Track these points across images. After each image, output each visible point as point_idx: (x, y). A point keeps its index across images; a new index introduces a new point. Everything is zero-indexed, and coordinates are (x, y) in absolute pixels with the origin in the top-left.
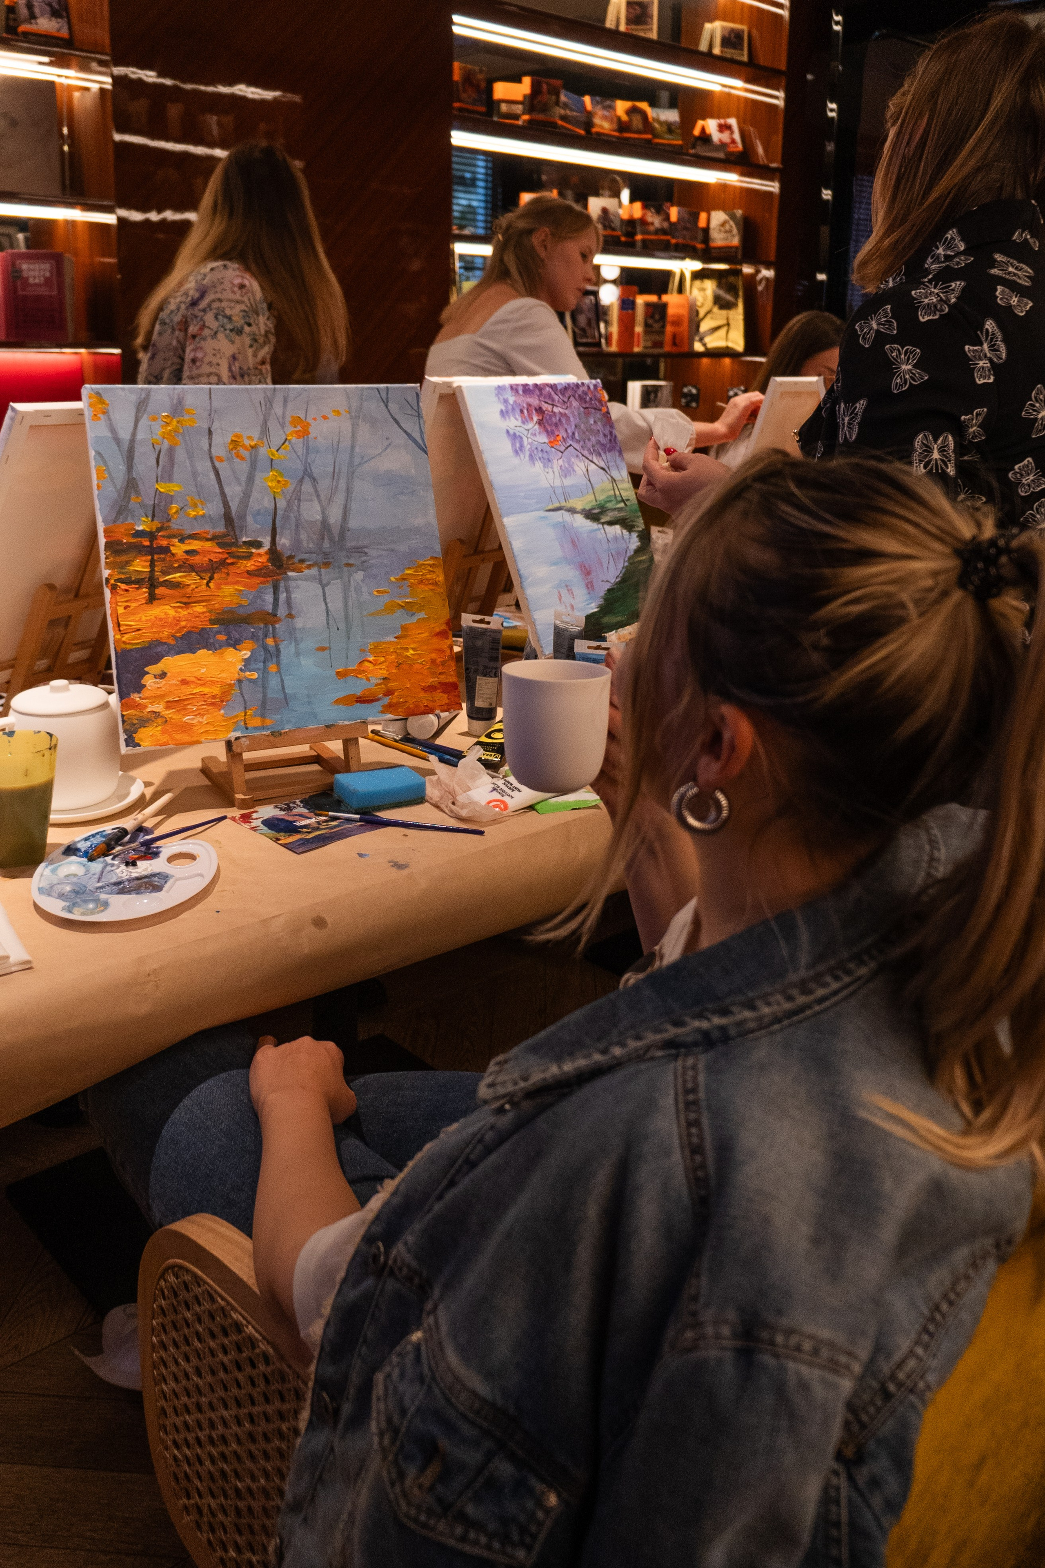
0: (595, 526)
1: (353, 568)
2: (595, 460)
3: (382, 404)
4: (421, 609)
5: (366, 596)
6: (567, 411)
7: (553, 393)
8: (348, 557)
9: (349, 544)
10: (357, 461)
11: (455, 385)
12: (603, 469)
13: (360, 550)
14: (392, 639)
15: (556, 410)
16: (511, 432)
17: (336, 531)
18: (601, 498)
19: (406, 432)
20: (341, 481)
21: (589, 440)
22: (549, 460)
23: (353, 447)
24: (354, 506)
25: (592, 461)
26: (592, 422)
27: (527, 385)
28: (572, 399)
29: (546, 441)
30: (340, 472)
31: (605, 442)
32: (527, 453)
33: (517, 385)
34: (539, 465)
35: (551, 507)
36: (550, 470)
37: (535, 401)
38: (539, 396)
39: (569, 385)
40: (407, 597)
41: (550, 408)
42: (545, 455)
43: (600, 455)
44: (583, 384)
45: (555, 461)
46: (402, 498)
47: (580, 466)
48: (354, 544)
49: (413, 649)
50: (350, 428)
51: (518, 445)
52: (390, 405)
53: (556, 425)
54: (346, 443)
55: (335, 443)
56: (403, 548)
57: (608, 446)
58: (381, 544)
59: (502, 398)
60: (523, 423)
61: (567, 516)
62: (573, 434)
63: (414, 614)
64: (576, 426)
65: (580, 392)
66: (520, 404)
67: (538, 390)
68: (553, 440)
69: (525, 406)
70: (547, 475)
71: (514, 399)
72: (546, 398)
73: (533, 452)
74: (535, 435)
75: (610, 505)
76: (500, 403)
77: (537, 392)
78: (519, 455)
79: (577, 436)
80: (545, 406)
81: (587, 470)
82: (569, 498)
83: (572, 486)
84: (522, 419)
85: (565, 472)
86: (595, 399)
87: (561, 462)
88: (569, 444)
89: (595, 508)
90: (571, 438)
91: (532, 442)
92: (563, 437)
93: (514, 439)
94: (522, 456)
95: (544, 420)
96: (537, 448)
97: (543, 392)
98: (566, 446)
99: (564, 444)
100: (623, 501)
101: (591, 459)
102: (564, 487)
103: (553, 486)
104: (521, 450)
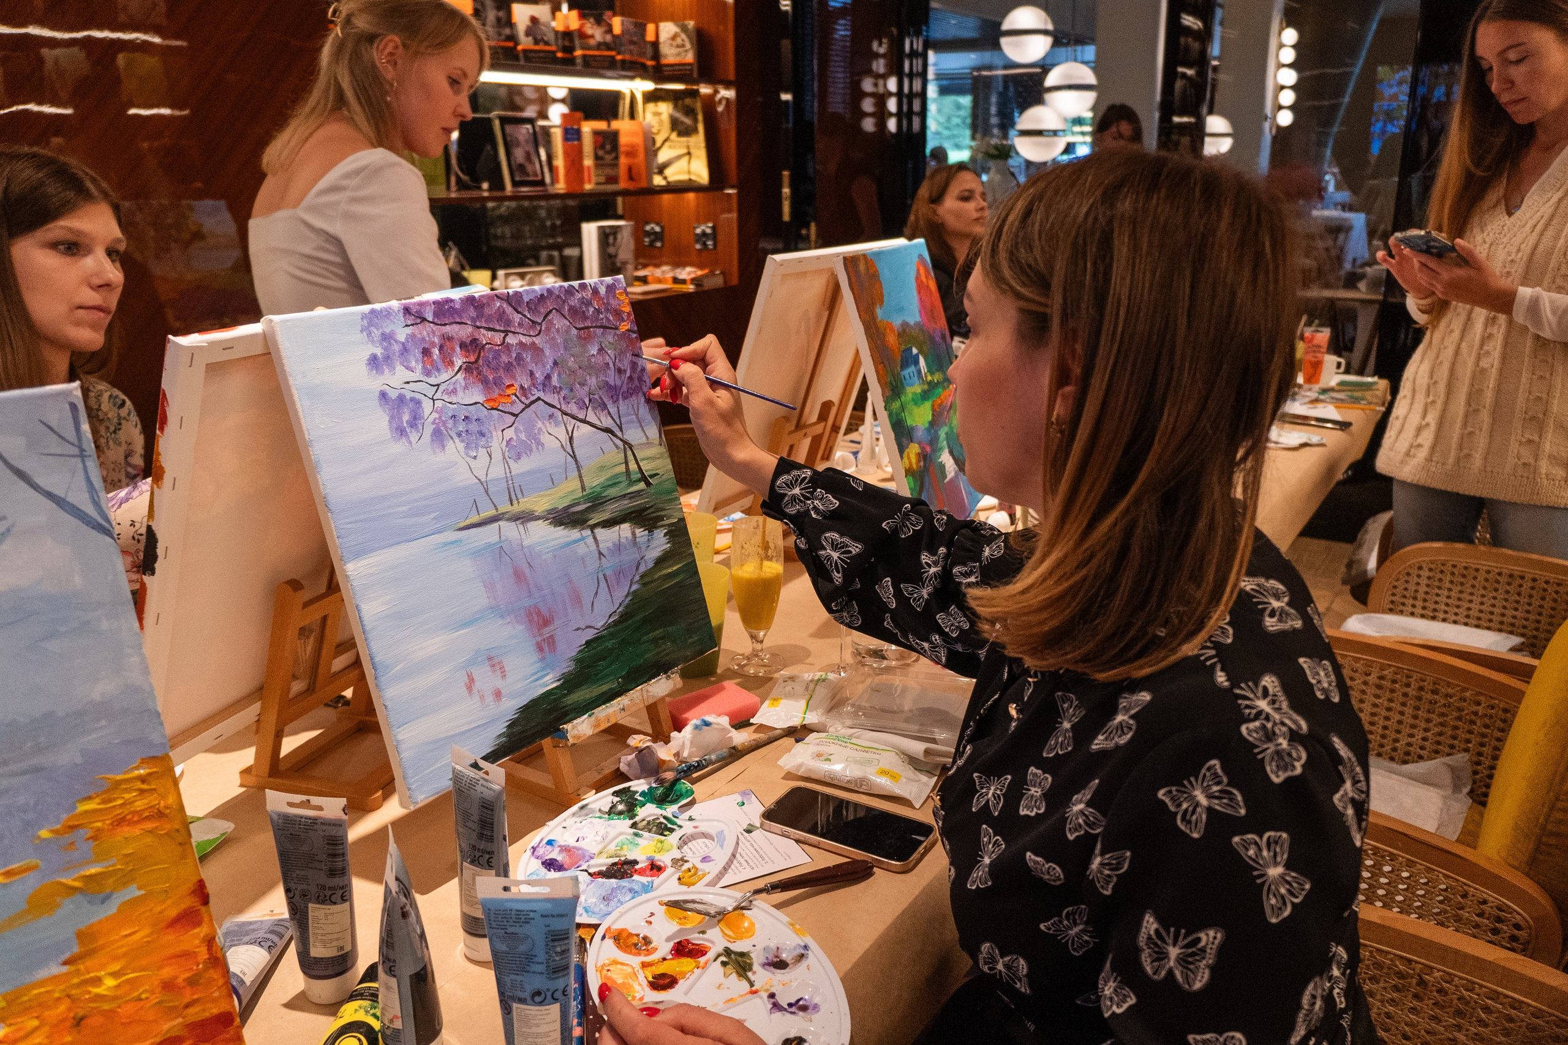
0: (575, 534)
2: (590, 418)
6: (537, 340)
7: (509, 310)
12: (607, 430)
15: (511, 340)
16: (393, 394)
18: (594, 481)
21: (582, 384)
22: (482, 434)
25: (584, 421)
26: (594, 351)
27: (449, 301)
28: (554, 316)
29: (481, 398)
31: (619, 383)
32: (429, 429)
33: (422, 304)
34: (455, 448)
35: (475, 519)
36: (482, 452)
37: (463, 332)
38: (474, 320)
39: (550, 291)
41: (498, 338)
42: (474, 427)
43: (604, 406)
44: (583, 286)
45: (497, 435)
47: (553, 435)
51: (406, 417)
53: (509, 367)
57: (625, 388)
59: (377, 333)
60: (428, 373)
61: (510, 530)
62: (548, 377)
64: (555, 363)
65: (574, 301)
66: (423, 339)
67: (475, 308)
68: (495, 395)
69: (436, 340)
70: (472, 463)
71: (409, 330)
72: (489, 319)
73: (444, 423)
74: (454, 391)
75: (613, 492)
76: (373, 341)
77: (472, 312)
78: (407, 436)
79: (555, 381)
80: (485, 336)
81: (571, 439)
82: (519, 496)
83: (529, 473)
84: (424, 367)
85: (516, 450)
86: (607, 310)
87: (510, 433)
88: (534, 398)
89: (578, 504)
90: (541, 387)
91: (444, 407)
92: (522, 387)
93: (399, 407)
94: (414, 436)
95: (481, 362)
96: (454, 416)
97: (487, 311)
98: (527, 402)
99: (523, 399)
100: (644, 479)
101: (581, 416)
102: (509, 479)
103: (483, 480)
104: (413, 423)
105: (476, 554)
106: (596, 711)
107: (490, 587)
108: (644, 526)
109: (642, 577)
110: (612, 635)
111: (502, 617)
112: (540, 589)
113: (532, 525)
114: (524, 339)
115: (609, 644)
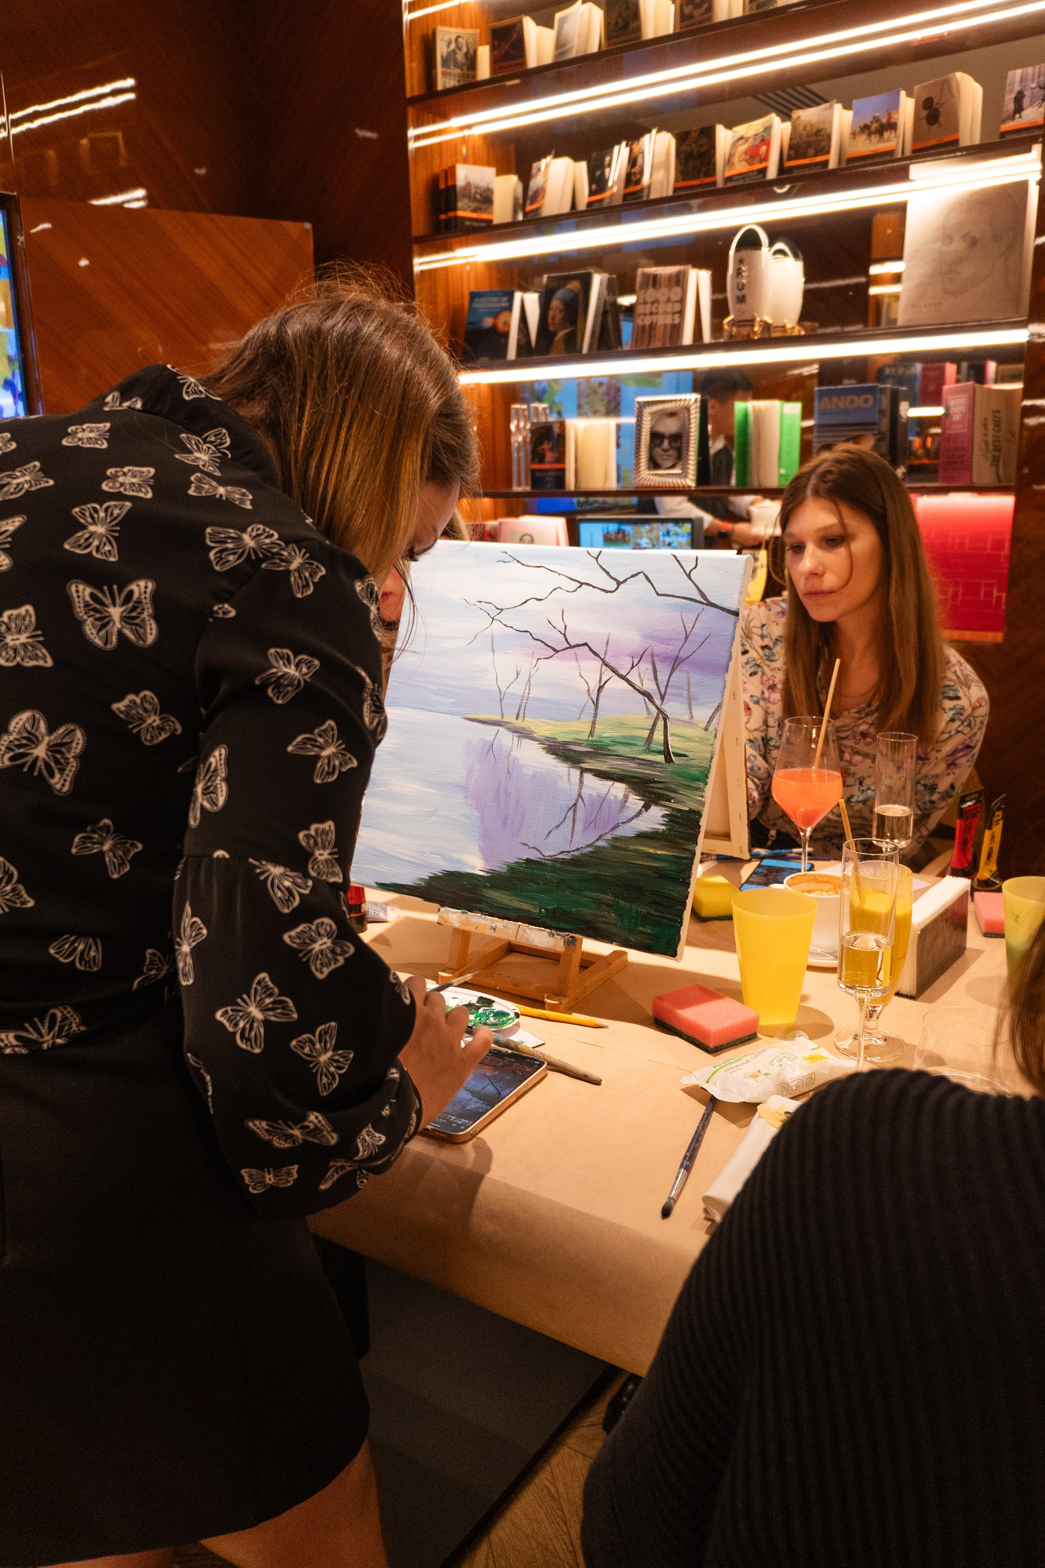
12: (646, 695)
18: (605, 732)
25: (623, 678)
35: (483, 716)
36: (514, 670)
43: (651, 670)
47: (585, 678)
70: (502, 676)
73: (493, 638)
74: (513, 618)
75: (622, 750)
81: (601, 688)
82: (527, 715)
85: (541, 679)
87: (542, 663)
88: (581, 642)
89: (583, 745)
90: (593, 635)
91: (499, 626)
100: (666, 753)
108: (643, 796)
109: (615, 839)
110: (554, 869)
115: (549, 875)
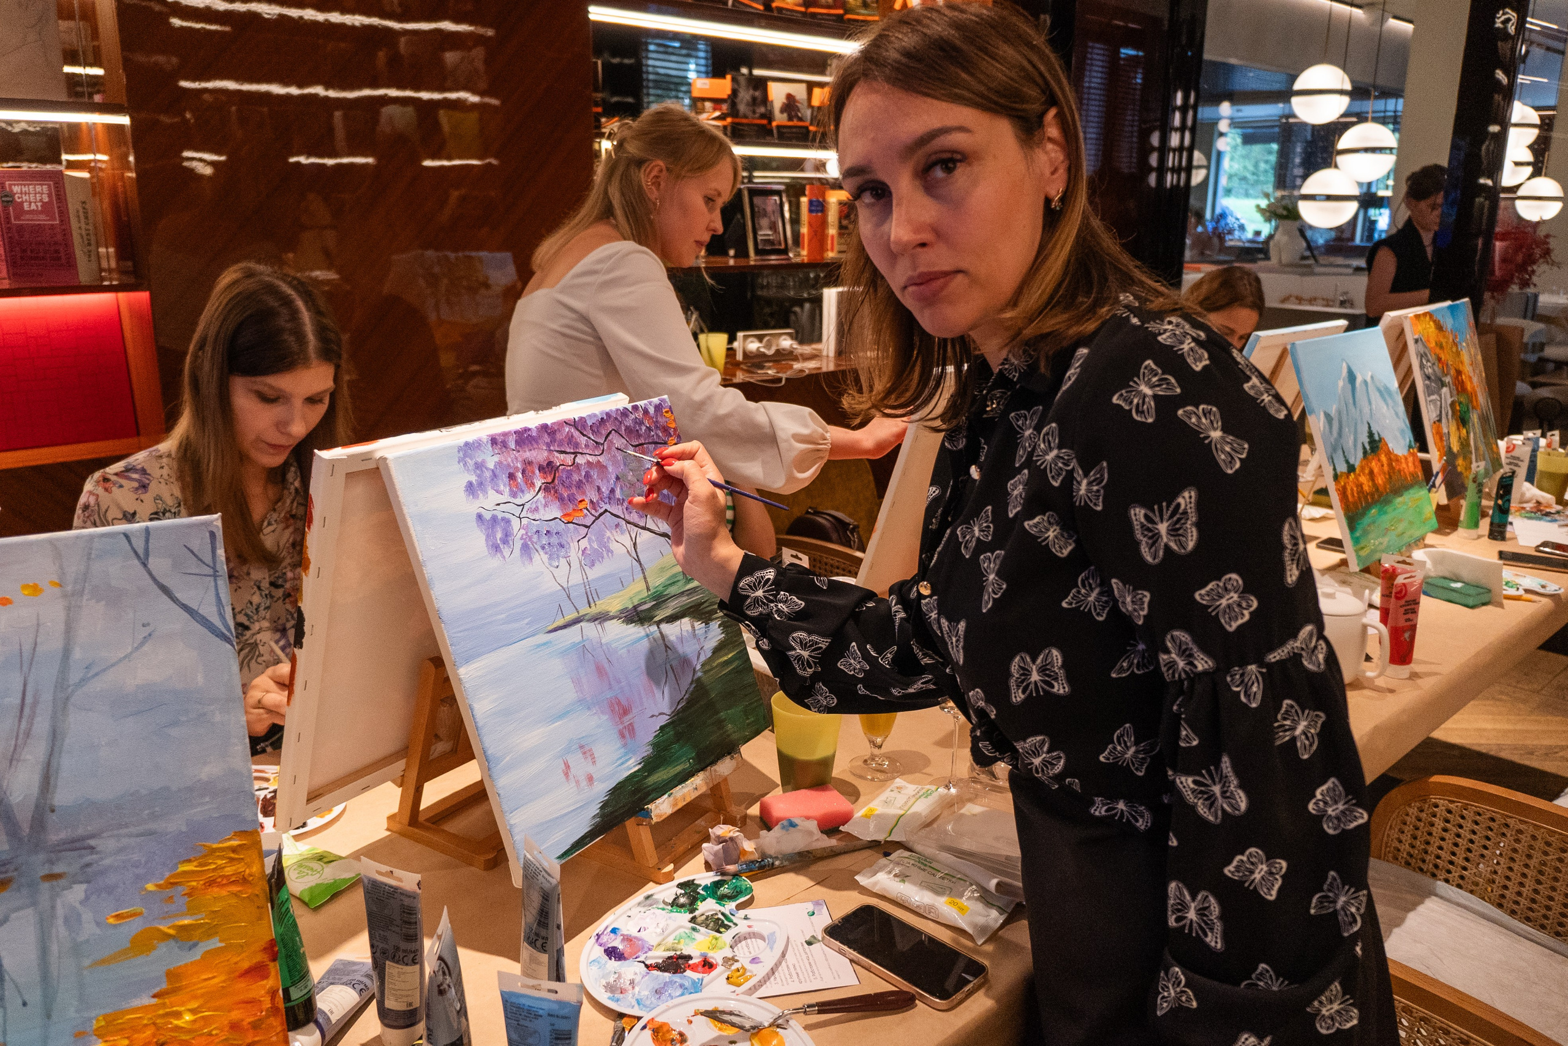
1: (62, 882)
2: (650, 524)
3: (136, 562)
4: (210, 931)
5: (89, 929)
6: (601, 459)
7: (576, 434)
8: (51, 862)
9: (54, 837)
10: (74, 677)
11: (378, 455)
12: (664, 535)
13: (78, 845)
14: (147, 1000)
15: (580, 460)
16: (487, 516)
17: (24, 817)
18: (657, 582)
19: (186, 608)
20: (38, 719)
22: (562, 546)
23: (67, 653)
24: (67, 763)
25: (644, 528)
27: (527, 430)
28: (614, 437)
29: (558, 514)
30: (35, 703)
32: (518, 544)
33: (505, 434)
34: (540, 559)
35: (560, 622)
36: (563, 561)
37: (539, 455)
38: (548, 445)
39: (608, 414)
40: (183, 915)
41: (569, 459)
42: (554, 540)
44: (635, 408)
45: (574, 545)
46: (174, 732)
47: (620, 541)
48: (63, 835)
49: (193, 1011)
50: (61, 616)
51: (499, 535)
52: (152, 562)
53: (579, 485)
54: (53, 643)
55: (27, 648)
56: (175, 824)
58: (126, 826)
59: (471, 462)
60: (514, 495)
62: (612, 491)
63: (195, 945)
64: (618, 478)
65: (629, 422)
66: (509, 465)
67: (549, 434)
68: (570, 510)
69: (519, 465)
70: (556, 572)
71: (496, 458)
72: (561, 444)
73: (530, 538)
74: (537, 509)
75: (673, 590)
76: (468, 470)
77: (547, 439)
78: (501, 552)
79: (618, 494)
80: (558, 459)
81: (635, 544)
82: (596, 599)
83: (603, 577)
84: (511, 490)
85: (591, 558)
86: (657, 427)
87: (584, 543)
88: (601, 511)
89: (645, 603)
90: (607, 500)
91: (529, 523)
92: (592, 502)
93: (493, 527)
94: (506, 551)
95: (556, 482)
96: (538, 532)
97: (558, 436)
98: (597, 514)
99: (593, 512)
101: (642, 524)
102: (587, 584)
103: (565, 586)
104: (505, 541)
105: (564, 653)
106: (673, 791)
107: (577, 682)
108: (701, 619)
109: (703, 664)
110: (681, 720)
111: (589, 708)
112: (619, 682)
113: (608, 624)
114: (590, 458)
115: (679, 728)
